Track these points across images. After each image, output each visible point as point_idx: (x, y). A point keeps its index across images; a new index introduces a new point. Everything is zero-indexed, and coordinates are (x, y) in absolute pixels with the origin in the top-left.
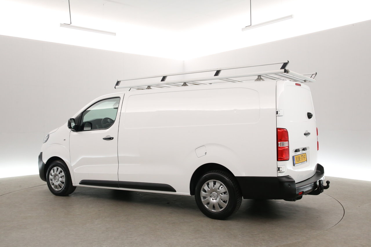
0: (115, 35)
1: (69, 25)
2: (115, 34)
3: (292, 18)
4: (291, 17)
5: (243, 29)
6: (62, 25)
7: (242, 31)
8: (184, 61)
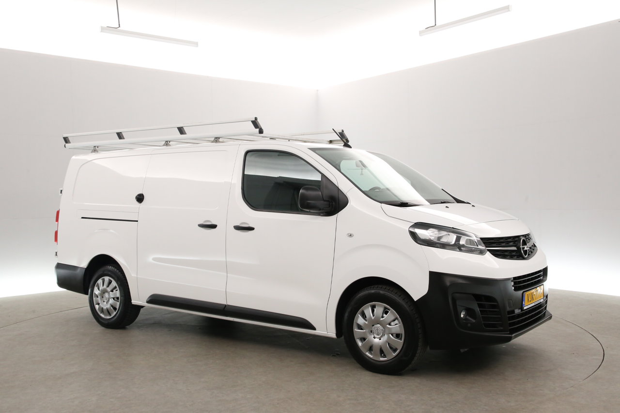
0: (197, 46)
1: (116, 29)
2: (196, 44)
3: (509, 11)
4: (507, 8)
5: (421, 33)
6: (103, 29)
8: (317, 90)
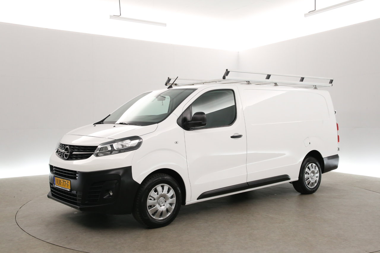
0: (166, 26)
2: (165, 25)
5: (306, 15)
6: (111, 17)
7: (305, 17)
8: (238, 52)
